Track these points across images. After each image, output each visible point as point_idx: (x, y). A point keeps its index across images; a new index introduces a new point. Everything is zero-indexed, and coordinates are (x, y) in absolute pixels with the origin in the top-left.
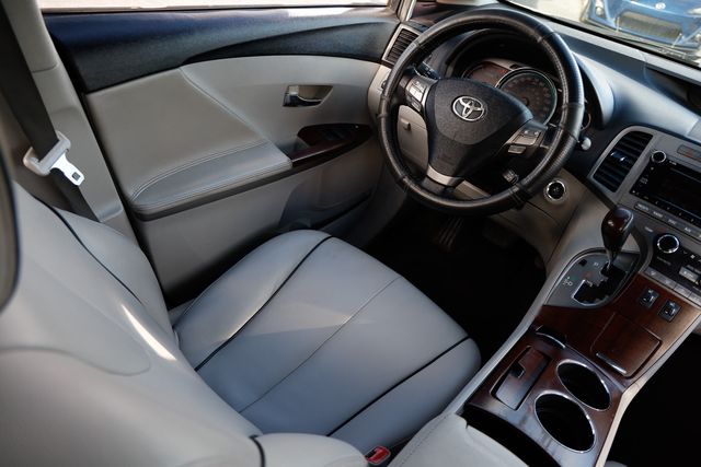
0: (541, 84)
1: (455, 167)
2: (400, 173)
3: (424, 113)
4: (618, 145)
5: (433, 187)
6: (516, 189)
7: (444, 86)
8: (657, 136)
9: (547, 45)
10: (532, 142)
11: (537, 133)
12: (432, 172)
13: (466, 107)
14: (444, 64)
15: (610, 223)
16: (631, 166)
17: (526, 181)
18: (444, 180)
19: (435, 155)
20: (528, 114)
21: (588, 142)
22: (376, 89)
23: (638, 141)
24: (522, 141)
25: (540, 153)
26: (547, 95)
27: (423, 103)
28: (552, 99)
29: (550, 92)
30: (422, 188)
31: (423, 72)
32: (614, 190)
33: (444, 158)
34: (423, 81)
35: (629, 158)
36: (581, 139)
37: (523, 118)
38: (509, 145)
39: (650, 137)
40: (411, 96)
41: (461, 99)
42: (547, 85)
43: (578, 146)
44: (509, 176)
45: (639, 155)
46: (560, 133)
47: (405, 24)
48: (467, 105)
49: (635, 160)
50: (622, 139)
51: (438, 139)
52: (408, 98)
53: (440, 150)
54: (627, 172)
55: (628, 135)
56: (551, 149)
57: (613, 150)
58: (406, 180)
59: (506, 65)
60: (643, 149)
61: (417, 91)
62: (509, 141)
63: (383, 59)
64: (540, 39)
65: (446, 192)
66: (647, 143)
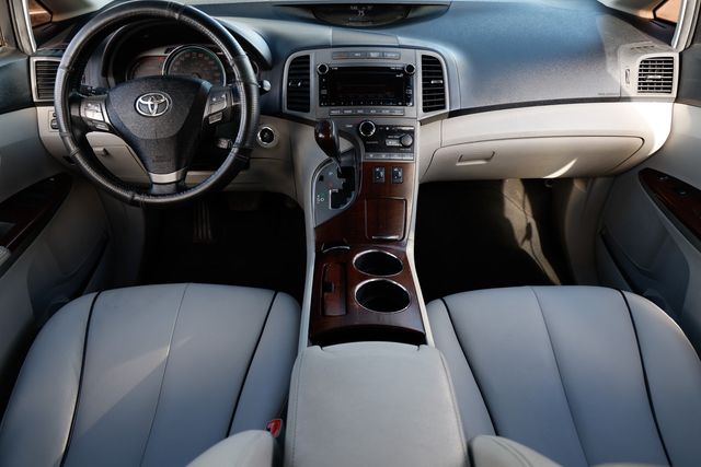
0: (200, 56)
1: (173, 161)
2: (128, 195)
3: (113, 129)
4: (289, 75)
5: (166, 189)
6: (235, 150)
7: (117, 95)
8: (313, 54)
9: (186, 18)
10: (225, 105)
11: (224, 96)
12: (156, 178)
13: (149, 105)
14: (101, 77)
15: (321, 136)
16: (308, 86)
17: (239, 139)
18: (171, 177)
19: (149, 162)
20: (207, 85)
21: (267, 85)
22: (47, 132)
23: (301, 65)
24: (216, 109)
25: (236, 111)
26: (212, 62)
27: (107, 120)
28: (217, 64)
29: (212, 59)
30: (156, 196)
31: (87, 92)
32: (308, 110)
33: (159, 159)
34: (94, 102)
35: (303, 80)
36: (261, 83)
37: (204, 89)
38: (207, 118)
39: (308, 57)
40: (91, 120)
41: (140, 99)
42: (205, 54)
43: (262, 91)
44: (224, 144)
45: (309, 74)
46: (241, 88)
47: (35, 55)
48: (149, 103)
49: (308, 80)
50: (290, 70)
51: (142, 146)
52: (89, 124)
53: (150, 155)
54: (309, 92)
55: (292, 63)
56: (243, 102)
57: (289, 81)
58: (137, 198)
59: (160, 52)
60: (308, 68)
61: (93, 113)
62: (205, 114)
63: (35, 100)
64: (177, 16)
65: (180, 186)
66: (308, 63)
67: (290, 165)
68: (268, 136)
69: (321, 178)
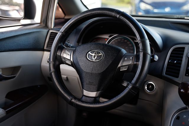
0: (126, 41)
1: (97, 86)
2: (69, 98)
3: (73, 65)
4: (171, 56)
5: (88, 99)
6: (130, 87)
7: (79, 49)
8: (187, 47)
9: (122, 18)
10: (130, 62)
11: (131, 58)
12: (86, 93)
15: (182, 91)
16: (181, 64)
17: (133, 81)
18: (93, 94)
19: (85, 84)
21: (156, 58)
22: (45, 64)
23: (179, 52)
24: (125, 64)
25: (135, 67)
26: (130, 45)
27: (72, 60)
28: (133, 46)
29: (131, 43)
30: (83, 102)
31: (67, 46)
32: (177, 77)
33: (90, 84)
34: (68, 50)
35: (179, 60)
36: (153, 56)
37: (122, 53)
38: (120, 67)
39: (184, 48)
40: (65, 58)
41: (90, 53)
42: (128, 40)
43: (152, 60)
44: (125, 84)
45: (182, 57)
46: (141, 55)
47: (52, 29)
48: (93, 55)
49: (181, 60)
50: (172, 53)
51: (84, 75)
52: (63, 60)
53: (86, 80)
54: (180, 67)
55: (174, 50)
56: (140, 63)
57: (170, 59)
58: (73, 100)
59: (106, 36)
60: (183, 54)
61: (67, 55)
62: (119, 65)
63: (45, 48)
64: (118, 16)
65: (95, 100)
66: (183, 51)
67: (160, 108)
68: (151, 87)
69: (178, 118)
